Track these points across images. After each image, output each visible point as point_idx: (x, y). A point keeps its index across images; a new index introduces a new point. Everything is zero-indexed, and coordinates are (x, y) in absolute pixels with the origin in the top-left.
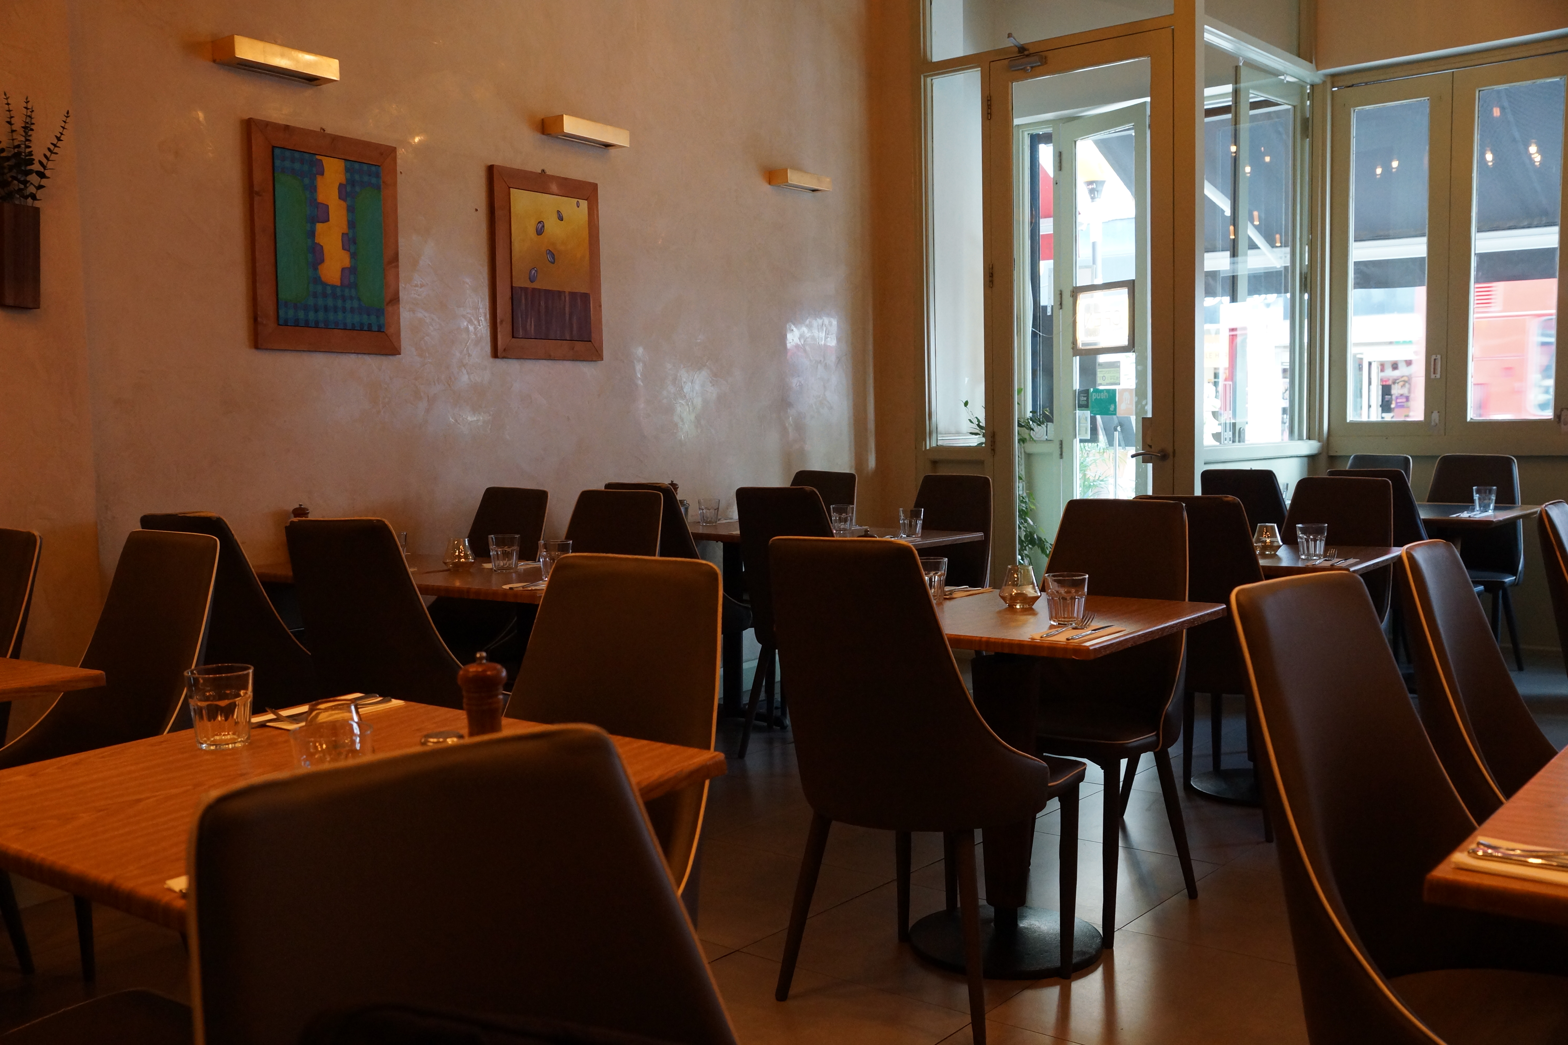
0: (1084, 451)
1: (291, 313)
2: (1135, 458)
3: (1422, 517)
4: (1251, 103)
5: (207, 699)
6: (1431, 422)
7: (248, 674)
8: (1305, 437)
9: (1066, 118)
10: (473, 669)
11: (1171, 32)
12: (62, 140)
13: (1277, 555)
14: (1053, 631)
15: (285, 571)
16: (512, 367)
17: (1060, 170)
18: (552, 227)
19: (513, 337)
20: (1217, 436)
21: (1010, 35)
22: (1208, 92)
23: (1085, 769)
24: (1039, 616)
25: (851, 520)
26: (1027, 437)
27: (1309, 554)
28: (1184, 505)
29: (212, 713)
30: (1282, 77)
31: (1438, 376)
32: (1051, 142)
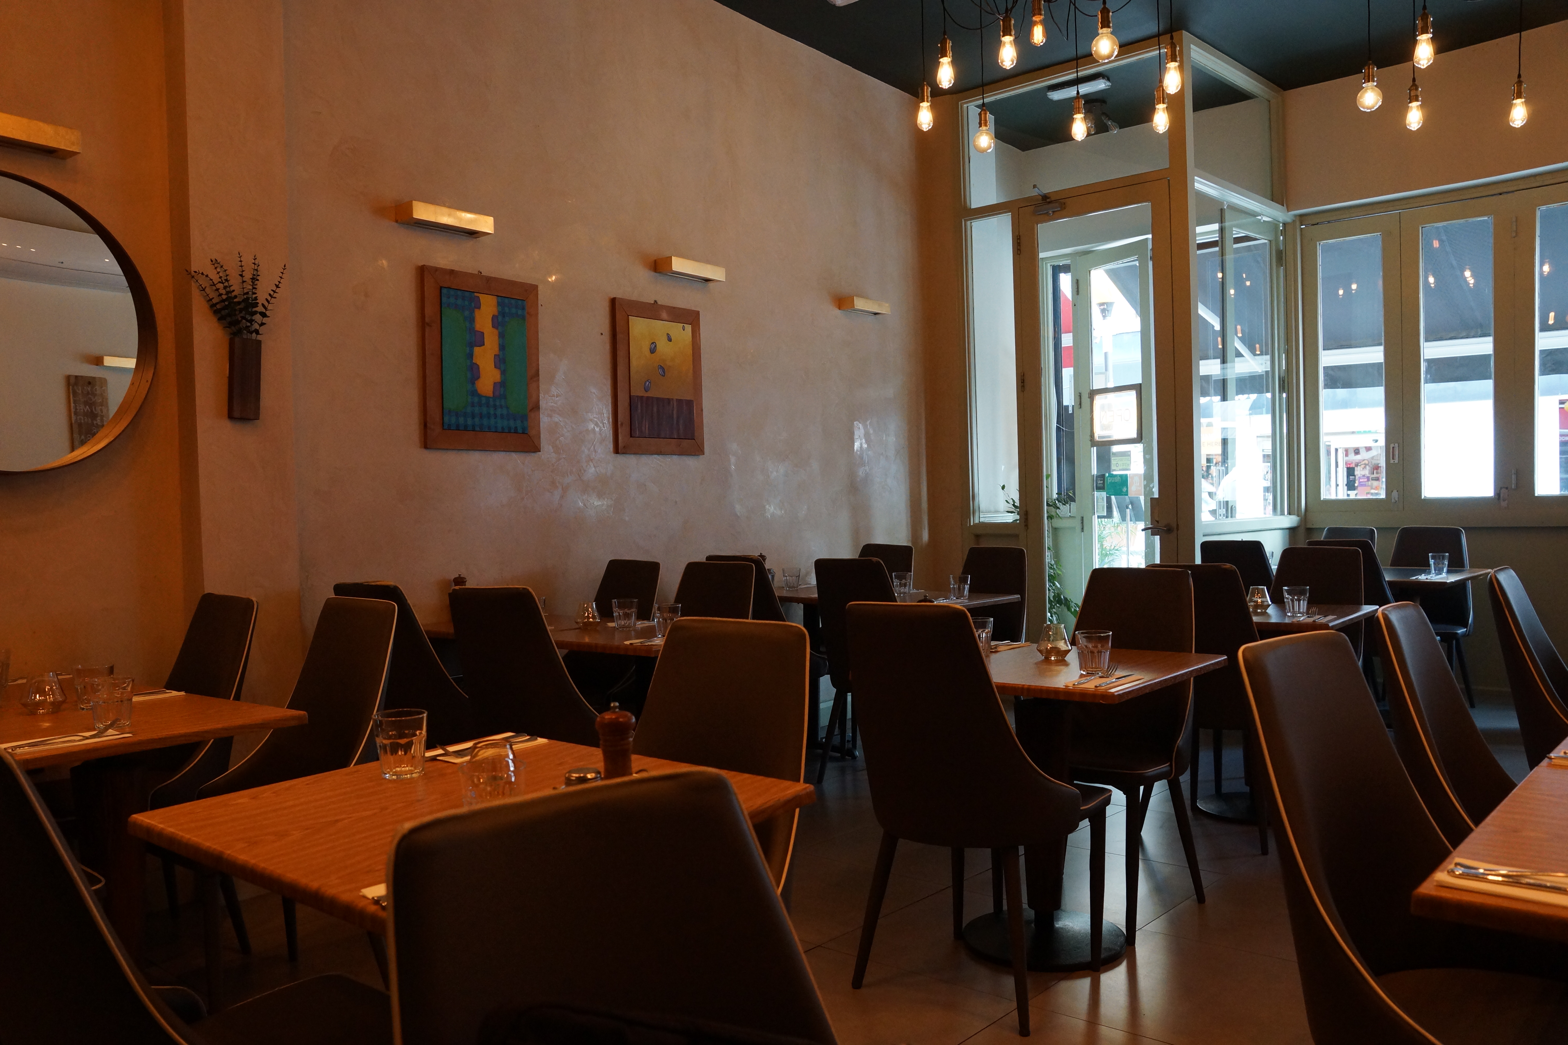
0: (1101, 525)
1: (453, 420)
2: (1144, 532)
3: (1387, 579)
4: (1234, 238)
5: (390, 738)
6: (1392, 500)
7: (423, 718)
8: (1286, 513)
9: (1083, 252)
10: (608, 716)
11: (1167, 181)
12: (280, 287)
13: (1267, 613)
14: (1083, 680)
15: (448, 629)
16: (631, 461)
17: (1078, 294)
18: (663, 347)
19: (631, 437)
20: (1213, 512)
21: (1035, 186)
22: (1199, 229)
23: (1111, 795)
24: (1070, 666)
25: (910, 585)
26: (1053, 514)
27: (1294, 612)
28: (1190, 572)
29: (394, 749)
30: (1259, 218)
31: (1396, 461)
32: (1069, 272)
